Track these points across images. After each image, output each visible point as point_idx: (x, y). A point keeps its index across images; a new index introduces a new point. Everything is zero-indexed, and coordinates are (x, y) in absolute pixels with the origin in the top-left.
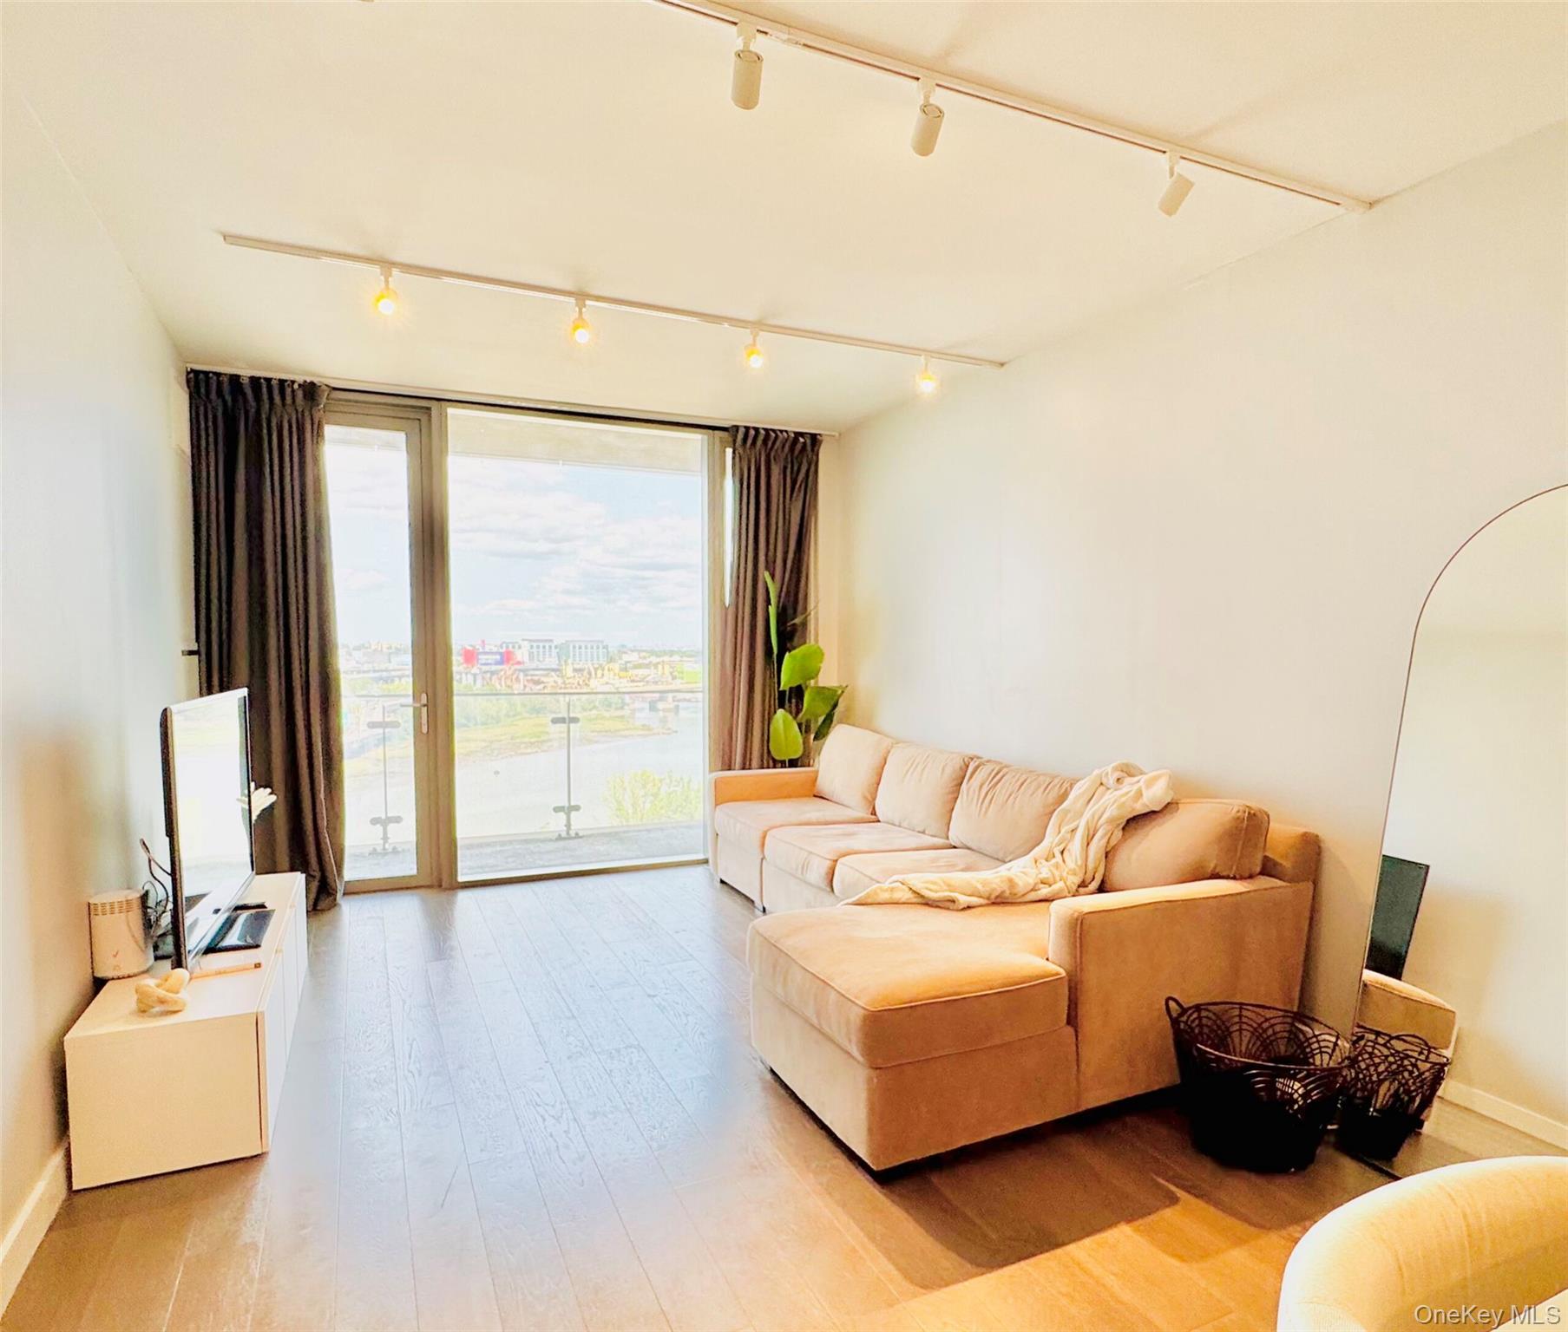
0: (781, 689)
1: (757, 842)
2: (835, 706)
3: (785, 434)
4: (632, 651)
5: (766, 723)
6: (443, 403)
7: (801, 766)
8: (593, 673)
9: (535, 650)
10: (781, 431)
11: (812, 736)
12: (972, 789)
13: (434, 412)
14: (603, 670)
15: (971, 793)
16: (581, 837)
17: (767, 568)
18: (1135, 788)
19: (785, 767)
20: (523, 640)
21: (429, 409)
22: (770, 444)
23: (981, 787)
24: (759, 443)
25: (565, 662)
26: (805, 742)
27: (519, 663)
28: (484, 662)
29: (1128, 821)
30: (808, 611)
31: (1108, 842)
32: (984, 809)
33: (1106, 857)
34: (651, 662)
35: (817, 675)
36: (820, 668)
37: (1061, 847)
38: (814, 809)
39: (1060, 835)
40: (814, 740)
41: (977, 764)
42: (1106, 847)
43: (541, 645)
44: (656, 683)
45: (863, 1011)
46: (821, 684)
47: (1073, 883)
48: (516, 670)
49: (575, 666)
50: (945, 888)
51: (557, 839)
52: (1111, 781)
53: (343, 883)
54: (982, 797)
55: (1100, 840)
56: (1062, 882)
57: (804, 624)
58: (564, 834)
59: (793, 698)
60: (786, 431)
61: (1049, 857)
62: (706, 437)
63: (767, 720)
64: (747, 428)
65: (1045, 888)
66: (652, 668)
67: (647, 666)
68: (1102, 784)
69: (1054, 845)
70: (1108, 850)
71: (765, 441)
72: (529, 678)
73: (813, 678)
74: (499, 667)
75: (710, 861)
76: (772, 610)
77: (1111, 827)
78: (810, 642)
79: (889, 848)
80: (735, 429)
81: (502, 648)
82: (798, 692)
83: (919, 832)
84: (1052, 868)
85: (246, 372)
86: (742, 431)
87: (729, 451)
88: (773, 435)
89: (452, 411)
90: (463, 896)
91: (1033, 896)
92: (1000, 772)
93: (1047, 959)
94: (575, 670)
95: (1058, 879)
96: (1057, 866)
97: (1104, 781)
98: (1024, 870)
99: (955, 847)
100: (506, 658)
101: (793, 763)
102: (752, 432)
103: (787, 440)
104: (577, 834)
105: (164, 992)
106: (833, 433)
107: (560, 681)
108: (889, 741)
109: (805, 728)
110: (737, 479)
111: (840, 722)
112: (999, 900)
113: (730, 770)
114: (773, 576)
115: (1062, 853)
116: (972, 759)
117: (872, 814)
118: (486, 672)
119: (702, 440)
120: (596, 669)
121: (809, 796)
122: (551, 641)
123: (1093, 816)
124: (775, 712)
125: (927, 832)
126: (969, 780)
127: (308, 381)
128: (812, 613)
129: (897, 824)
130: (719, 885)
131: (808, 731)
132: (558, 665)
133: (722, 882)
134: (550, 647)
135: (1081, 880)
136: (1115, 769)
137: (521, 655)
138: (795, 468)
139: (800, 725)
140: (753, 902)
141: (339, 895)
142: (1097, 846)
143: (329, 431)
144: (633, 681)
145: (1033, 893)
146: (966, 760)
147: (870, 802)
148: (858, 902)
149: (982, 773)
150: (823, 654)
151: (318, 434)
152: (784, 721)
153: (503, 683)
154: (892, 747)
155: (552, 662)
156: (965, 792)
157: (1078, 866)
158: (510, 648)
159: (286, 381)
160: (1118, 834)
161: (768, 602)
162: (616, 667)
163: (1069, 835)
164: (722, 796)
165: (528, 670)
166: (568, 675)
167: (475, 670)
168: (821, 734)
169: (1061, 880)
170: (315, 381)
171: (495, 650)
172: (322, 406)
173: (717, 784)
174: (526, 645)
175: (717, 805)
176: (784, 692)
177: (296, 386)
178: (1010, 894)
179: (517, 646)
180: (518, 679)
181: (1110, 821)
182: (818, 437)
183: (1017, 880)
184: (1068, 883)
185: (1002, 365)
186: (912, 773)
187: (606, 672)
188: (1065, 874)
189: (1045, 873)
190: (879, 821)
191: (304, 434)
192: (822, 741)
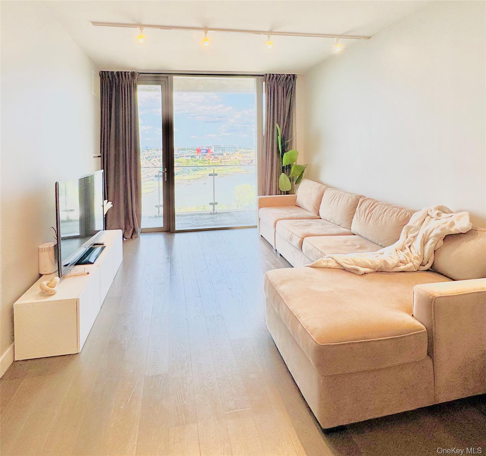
0: (283, 166)
1: (273, 225)
2: (303, 172)
3: (283, 75)
4: (243, 148)
5: (278, 178)
6: (172, 75)
7: (290, 194)
8: (232, 155)
9: (216, 149)
10: (282, 75)
11: (295, 182)
12: (361, 211)
13: (169, 78)
14: (235, 154)
15: (361, 212)
16: (218, 213)
17: (278, 123)
18: (450, 220)
19: (285, 194)
20: (213, 146)
21: (168, 77)
22: (278, 80)
23: (365, 211)
24: (274, 78)
25: (224, 152)
26: (292, 185)
27: (211, 152)
28: (202, 152)
29: (446, 236)
30: (293, 137)
31: (436, 245)
32: (367, 221)
33: (434, 253)
34: (248, 152)
35: (296, 161)
36: (297, 158)
37: (409, 244)
38: (294, 212)
39: (408, 239)
40: (295, 184)
41: (363, 199)
42: (435, 248)
43: (217, 147)
44: (250, 157)
45: (314, 343)
46: (298, 164)
47: (417, 264)
48: (211, 154)
49: (227, 153)
50: (353, 263)
51: (210, 214)
52: (434, 214)
53: (141, 229)
54: (366, 216)
55: (431, 244)
56: (411, 263)
57: (292, 141)
58: (212, 212)
59: (286, 169)
60: (284, 74)
61: (403, 249)
62: (256, 79)
63: (278, 177)
64: (270, 74)
65: (402, 265)
66: (249, 153)
67: (247, 152)
68: (428, 215)
69: (405, 243)
70: (435, 249)
71: (276, 78)
72: (214, 157)
73: (295, 162)
74: (206, 154)
75: (258, 226)
76: (279, 138)
77: (436, 239)
78: (294, 149)
79: (325, 233)
80: (266, 75)
81: (207, 148)
82: (289, 167)
83: (338, 225)
84: (405, 255)
85: (115, 71)
86: (268, 76)
87: (264, 83)
88: (279, 76)
89: (175, 77)
90: (177, 235)
91: (396, 269)
92: (374, 203)
93: (413, 315)
94: (227, 154)
95: (409, 261)
96: (408, 254)
97: (429, 213)
98: (390, 255)
99: (354, 234)
100: (208, 151)
101: (287, 193)
102: (272, 76)
103: (284, 77)
104: (216, 212)
105: (49, 288)
106: (301, 74)
107: (222, 157)
108: (324, 187)
109: (291, 180)
110: (267, 93)
111: (305, 178)
112: (379, 270)
113: (265, 195)
114: (280, 126)
115: (410, 247)
116: (361, 197)
117: (318, 215)
118: (203, 155)
119: (255, 80)
120: (233, 154)
121: (293, 205)
122: (220, 146)
123: (427, 231)
124: (281, 174)
125: (341, 226)
126: (360, 206)
127: (133, 71)
128: (294, 138)
129: (328, 220)
130: (260, 237)
131: (293, 181)
132: (222, 153)
133: (261, 236)
134: (220, 148)
135: (421, 263)
136: (436, 209)
137: (212, 150)
138: (287, 87)
139: (290, 179)
140: (272, 247)
141: (139, 233)
142: (429, 246)
143: (139, 87)
144: (243, 157)
145: (396, 268)
146: (358, 197)
147: (316, 210)
148: (312, 266)
149: (365, 205)
150: (298, 153)
151: (135, 87)
152: (284, 177)
153: (207, 158)
154: (326, 189)
155: (220, 152)
156: (358, 211)
157: (419, 255)
158: (209, 148)
159: (126, 72)
160: (441, 242)
161: (278, 135)
162: (238, 153)
163: (412, 239)
164: (262, 204)
165: (214, 154)
166: (225, 156)
167: (200, 155)
168: (298, 181)
169: (411, 262)
170: (134, 71)
171: (205, 149)
172: (136, 79)
173: (260, 200)
174: (213, 147)
175: (260, 208)
176: (284, 166)
177: (129, 73)
178: (385, 268)
179: (211, 148)
180: (211, 157)
181: (436, 236)
182: (296, 76)
183: (388, 261)
184: (415, 264)
185: (369, 38)
186: (335, 200)
187: (235, 155)
188: (412, 259)
189: (402, 258)
190: (321, 218)
191: (131, 89)
192: (298, 185)
